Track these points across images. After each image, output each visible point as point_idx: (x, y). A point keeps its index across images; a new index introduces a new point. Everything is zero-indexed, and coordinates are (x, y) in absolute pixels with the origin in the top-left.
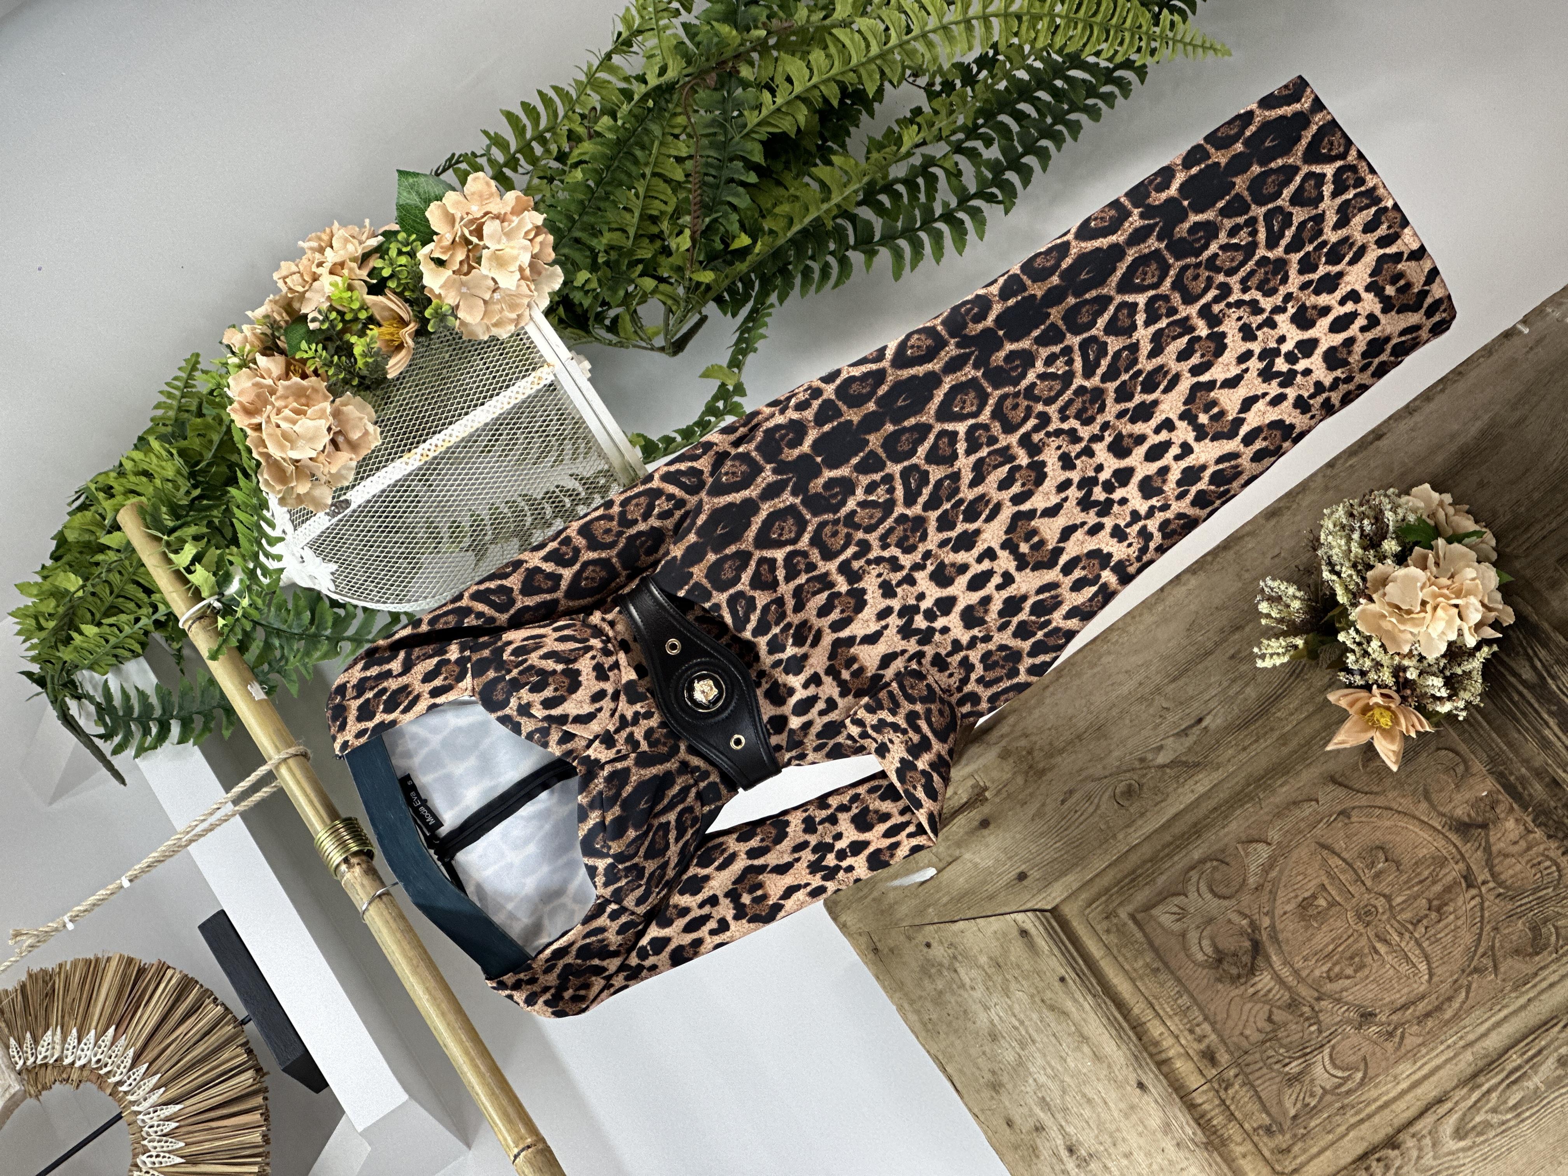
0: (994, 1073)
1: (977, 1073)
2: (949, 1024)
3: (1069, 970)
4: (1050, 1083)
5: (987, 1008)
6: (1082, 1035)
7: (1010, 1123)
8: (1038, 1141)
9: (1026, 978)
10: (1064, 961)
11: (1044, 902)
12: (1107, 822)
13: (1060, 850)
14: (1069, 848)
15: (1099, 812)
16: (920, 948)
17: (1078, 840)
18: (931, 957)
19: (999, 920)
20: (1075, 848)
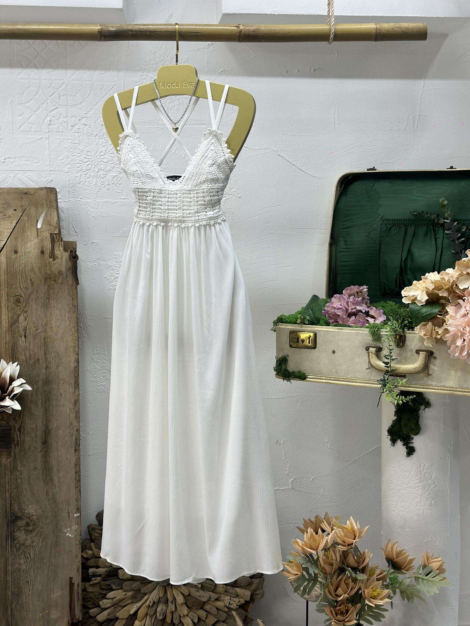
11: (3, 253)
12: (14, 289)
13: (16, 269)
14: (14, 272)
15: (19, 288)
16: (16, 207)
17: (15, 276)
18: (10, 208)
19: (7, 236)
20: (13, 273)
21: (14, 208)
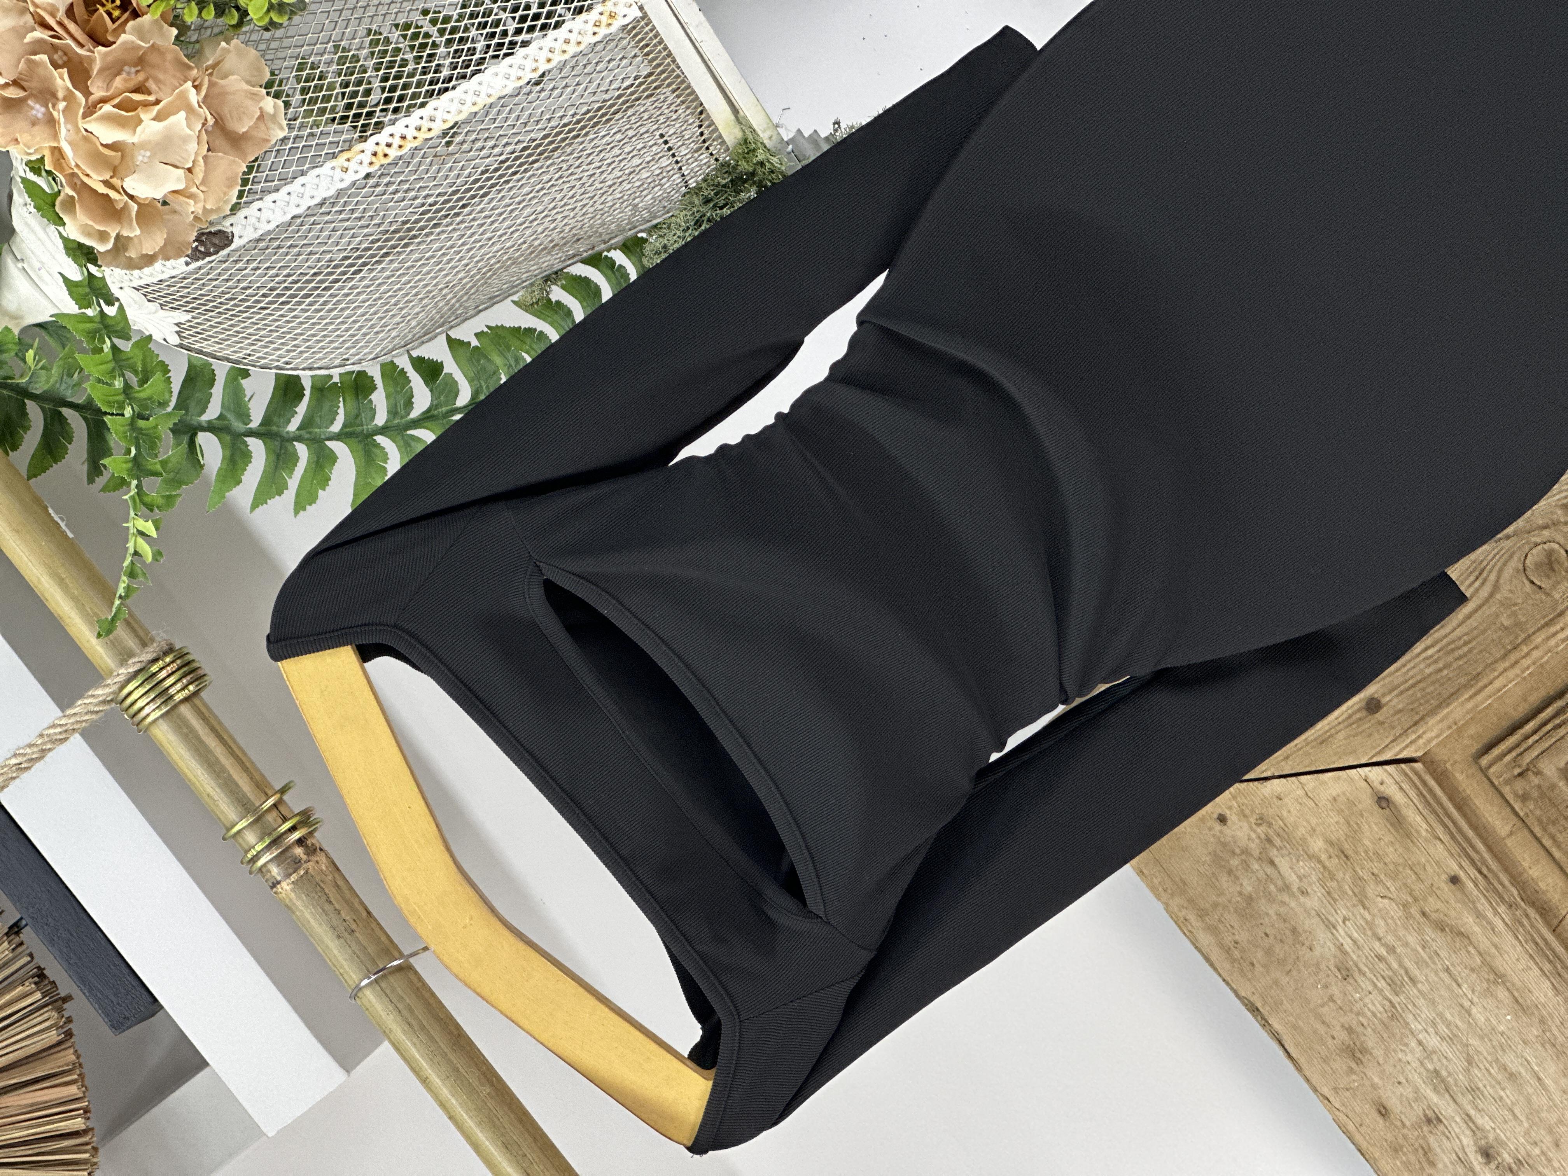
0: (1350, 1030)
1: (1322, 1030)
2: (1269, 952)
3: (1466, 864)
4: (1444, 1047)
5: (1331, 926)
6: (1492, 969)
7: (1383, 1112)
8: (1432, 1140)
9: (1394, 876)
10: (1456, 849)
11: (1413, 748)
12: (1514, 614)
13: (1436, 662)
14: (1450, 658)
15: (1498, 596)
16: (1209, 824)
17: (1466, 644)
18: (1229, 839)
19: (1339, 778)
20: (1460, 657)
21: (1218, 827)
